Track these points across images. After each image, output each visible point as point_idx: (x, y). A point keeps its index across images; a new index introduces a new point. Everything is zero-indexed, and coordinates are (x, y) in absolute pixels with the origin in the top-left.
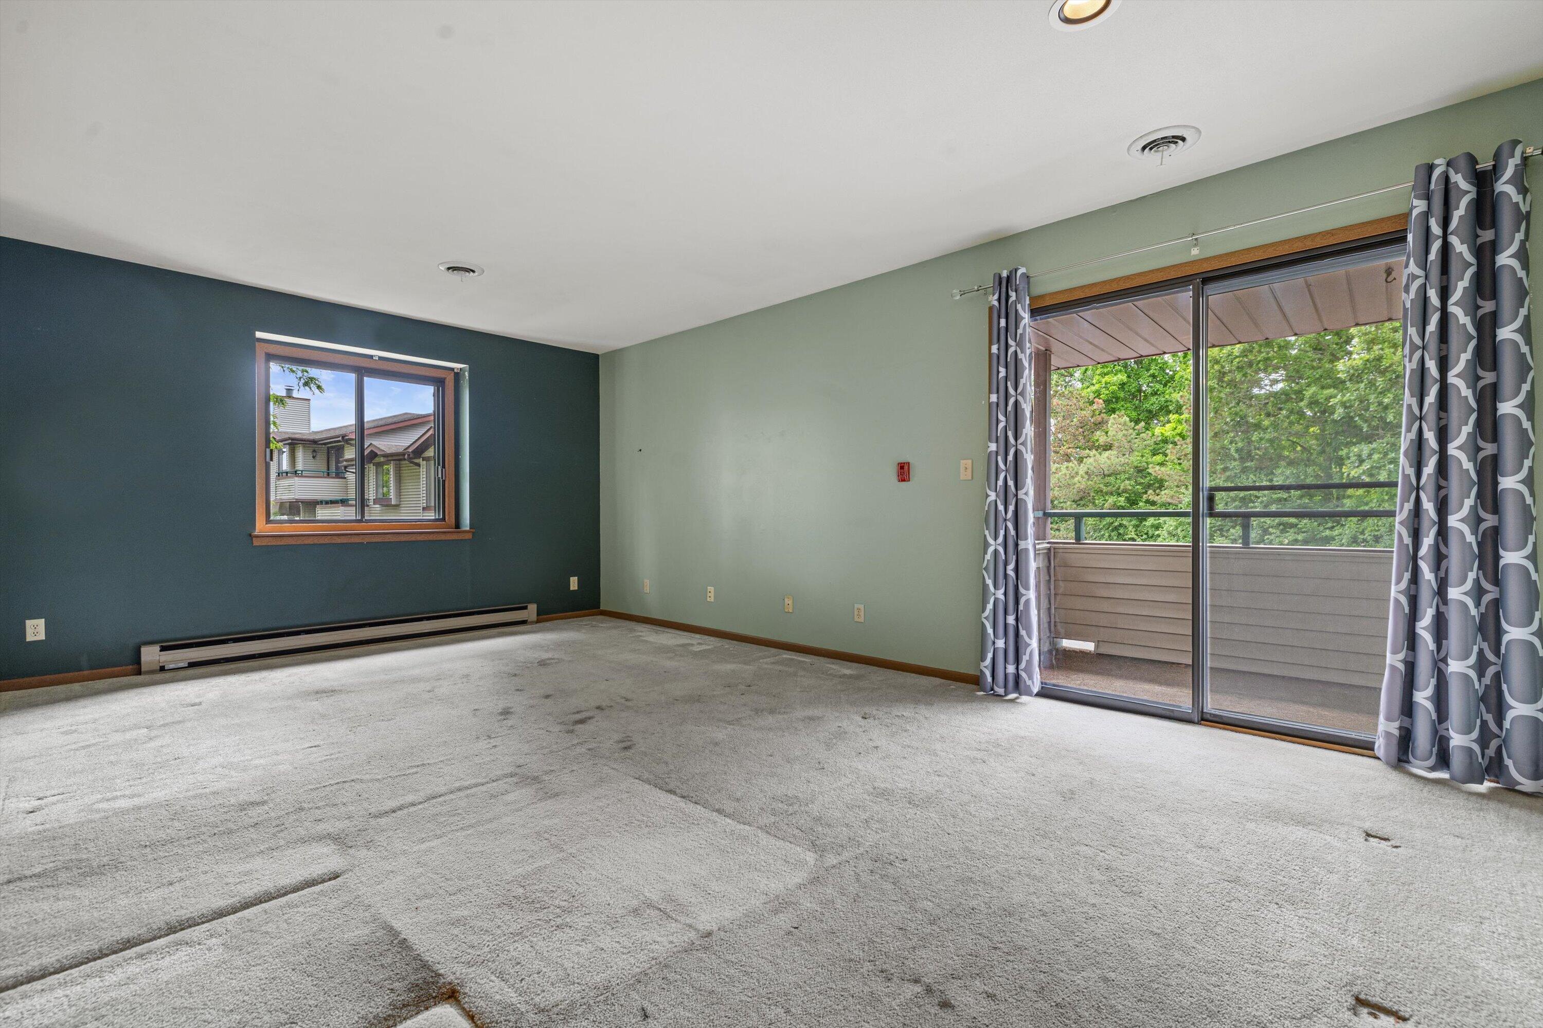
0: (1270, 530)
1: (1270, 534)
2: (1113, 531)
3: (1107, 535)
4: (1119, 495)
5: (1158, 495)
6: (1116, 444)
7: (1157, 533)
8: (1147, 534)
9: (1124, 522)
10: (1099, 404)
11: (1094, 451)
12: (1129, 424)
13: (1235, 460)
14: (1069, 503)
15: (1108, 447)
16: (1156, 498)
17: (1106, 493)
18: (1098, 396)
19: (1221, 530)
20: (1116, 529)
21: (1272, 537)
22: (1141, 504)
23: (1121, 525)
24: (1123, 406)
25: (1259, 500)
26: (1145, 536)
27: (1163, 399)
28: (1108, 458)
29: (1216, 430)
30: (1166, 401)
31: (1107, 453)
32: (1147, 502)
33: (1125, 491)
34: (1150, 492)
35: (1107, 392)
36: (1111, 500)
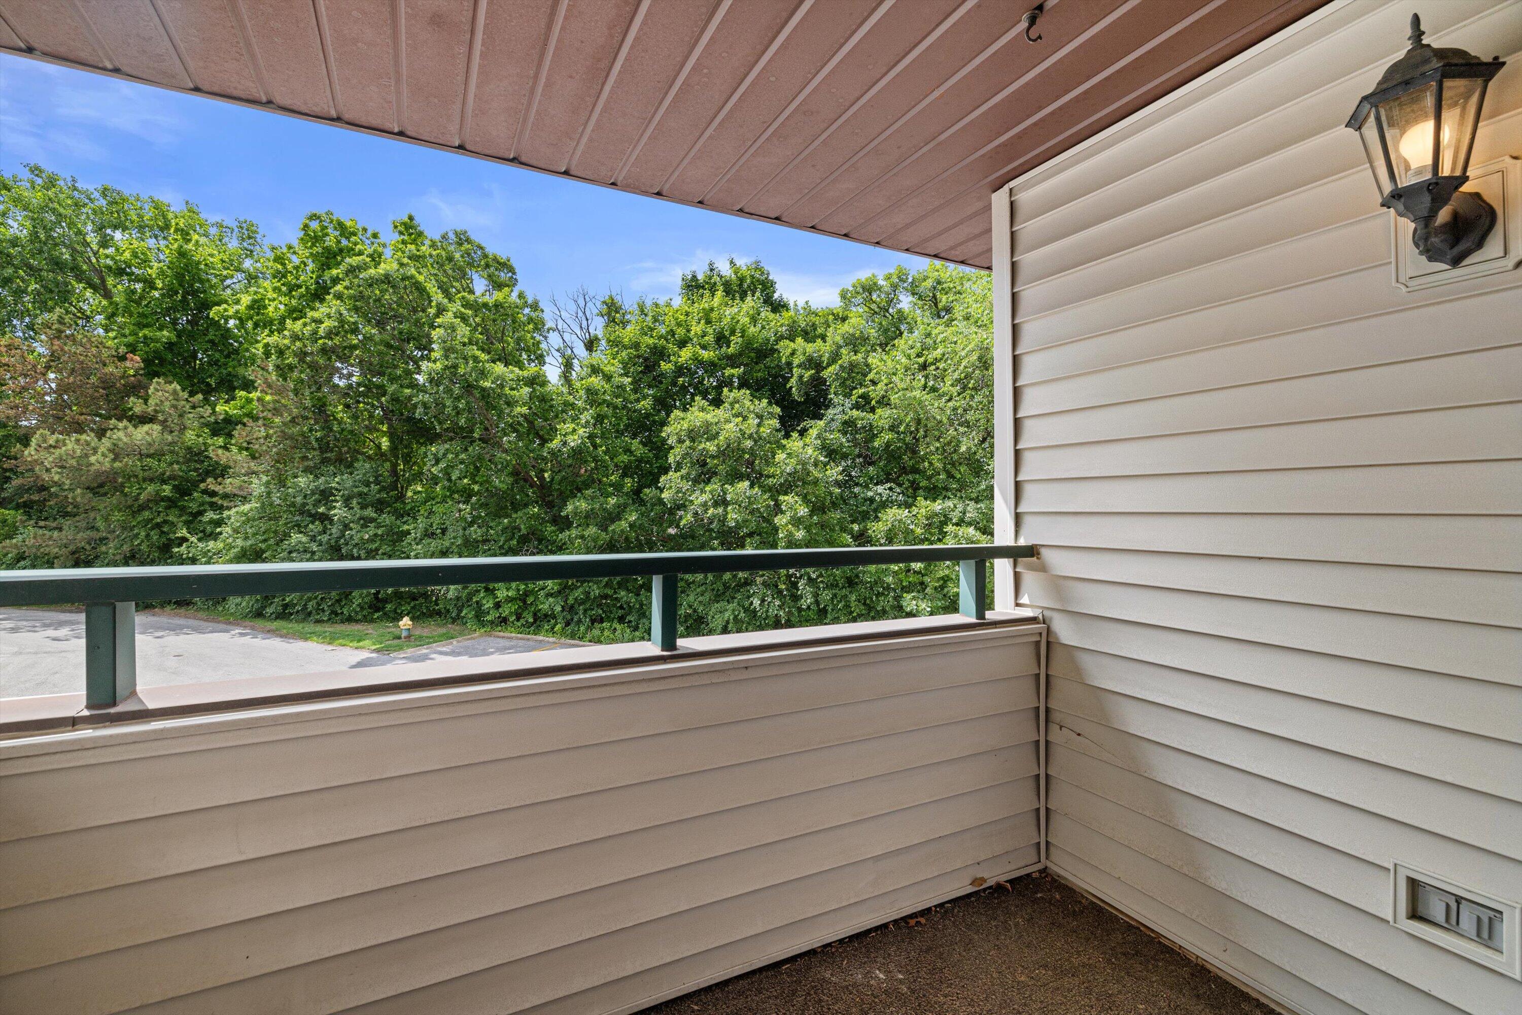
0: (351, 525)
1: (351, 529)
2: (152, 529)
3: (143, 534)
4: (164, 482)
5: (220, 484)
6: (161, 418)
7: (218, 530)
8: (203, 531)
9: (170, 518)
10: (135, 363)
11: (125, 422)
12: (181, 394)
13: (314, 449)
14: (79, 491)
15: (144, 419)
16: (218, 488)
17: (144, 480)
18: (134, 351)
19: (299, 526)
20: (158, 526)
21: (353, 532)
22: (195, 494)
23: (165, 522)
24: (170, 371)
25: (341, 493)
26: (200, 535)
27: (224, 372)
28: (147, 433)
29: (294, 415)
30: (229, 374)
31: (146, 427)
32: (205, 492)
33: (173, 477)
34: (210, 480)
35: (147, 349)
36: (151, 488)
